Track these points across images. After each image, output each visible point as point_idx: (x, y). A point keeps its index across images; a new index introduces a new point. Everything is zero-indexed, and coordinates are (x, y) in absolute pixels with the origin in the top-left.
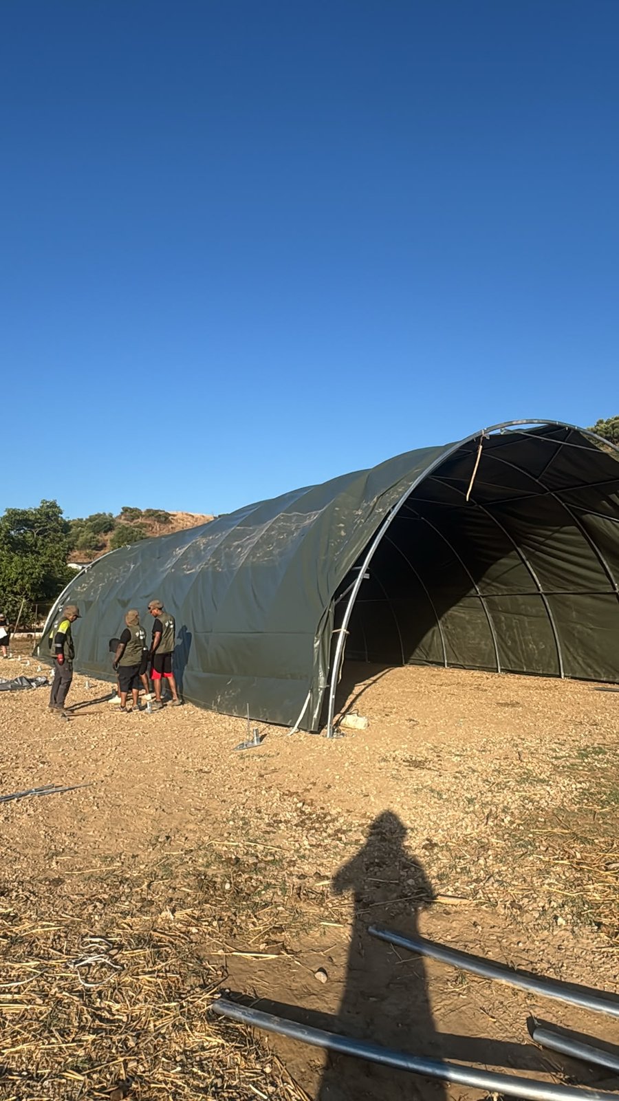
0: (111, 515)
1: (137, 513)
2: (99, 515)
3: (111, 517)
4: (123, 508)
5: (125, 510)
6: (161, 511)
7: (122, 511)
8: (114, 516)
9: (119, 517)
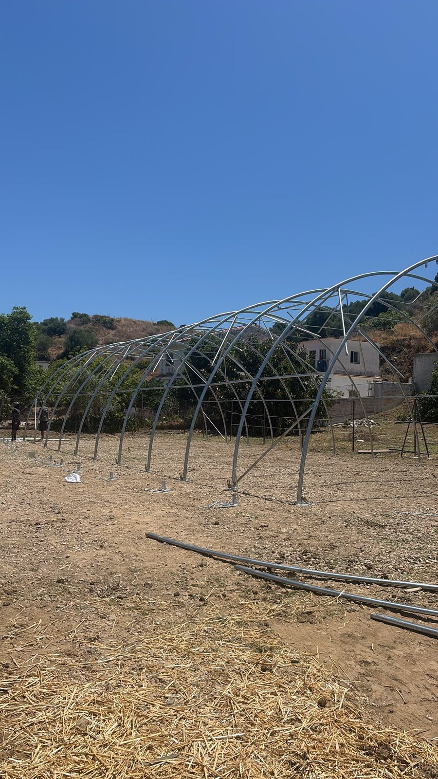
0: (62, 320)
1: (86, 319)
2: (52, 320)
3: (63, 321)
4: (73, 314)
5: (75, 315)
6: (107, 317)
7: (72, 316)
8: (66, 321)
9: (68, 322)
